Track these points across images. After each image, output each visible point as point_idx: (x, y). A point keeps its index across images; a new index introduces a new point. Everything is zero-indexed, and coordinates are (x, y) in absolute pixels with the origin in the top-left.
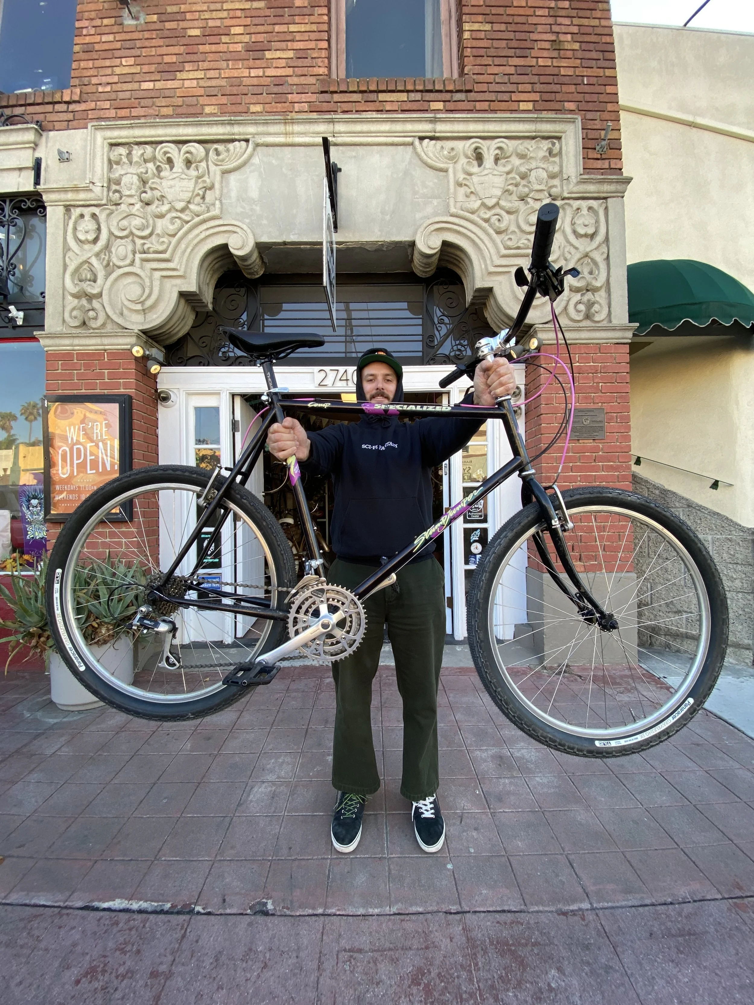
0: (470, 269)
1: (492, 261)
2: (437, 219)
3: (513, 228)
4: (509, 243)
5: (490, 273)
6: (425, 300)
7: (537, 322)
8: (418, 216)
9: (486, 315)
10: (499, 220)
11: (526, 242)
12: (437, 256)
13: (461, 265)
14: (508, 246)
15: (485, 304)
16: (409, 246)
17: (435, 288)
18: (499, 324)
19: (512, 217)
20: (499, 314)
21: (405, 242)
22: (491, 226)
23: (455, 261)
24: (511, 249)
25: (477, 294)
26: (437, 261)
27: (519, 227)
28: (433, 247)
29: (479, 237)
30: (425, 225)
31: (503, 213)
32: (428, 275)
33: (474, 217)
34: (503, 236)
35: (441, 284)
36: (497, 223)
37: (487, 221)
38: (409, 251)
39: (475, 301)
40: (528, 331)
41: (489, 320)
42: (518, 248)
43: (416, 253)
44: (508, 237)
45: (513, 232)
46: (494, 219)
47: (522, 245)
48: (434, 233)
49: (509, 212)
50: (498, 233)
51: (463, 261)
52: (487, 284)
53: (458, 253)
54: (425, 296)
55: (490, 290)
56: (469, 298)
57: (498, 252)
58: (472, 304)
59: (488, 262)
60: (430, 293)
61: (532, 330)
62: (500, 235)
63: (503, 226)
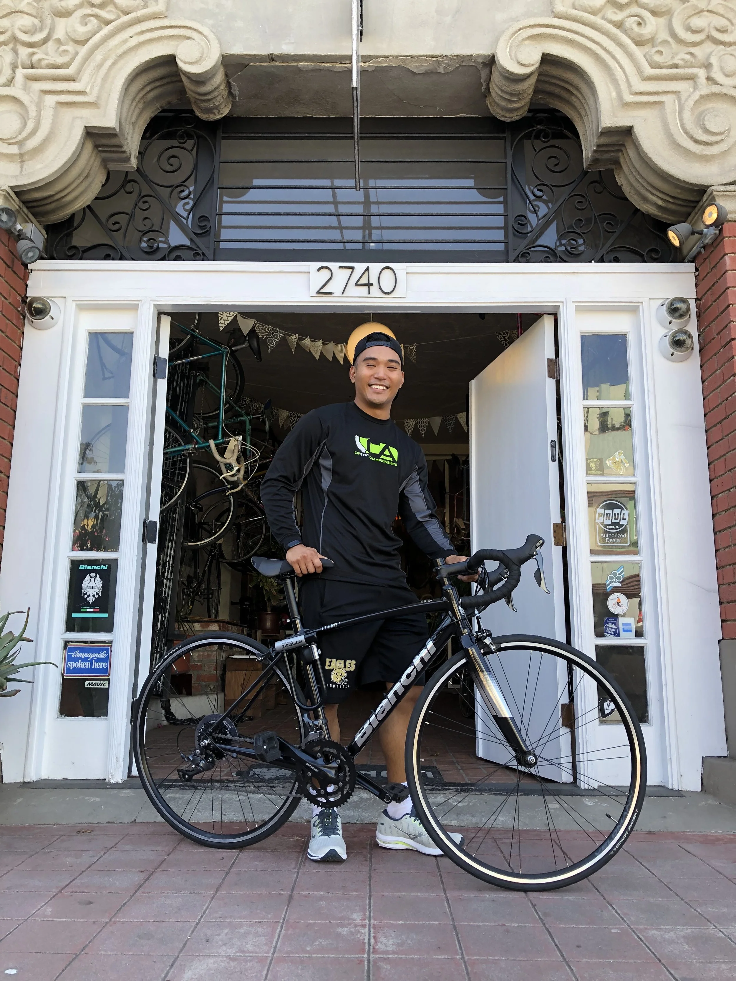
0: (591, 102)
1: (630, 86)
2: (532, 21)
3: (663, 35)
4: (657, 58)
5: (627, 105)
6: (509, 161)
7: (713, 183)
8: (500, 17)
9: (620, 180)
10: (639, 24)
11: (688, 57)
12: (533, 80)
13: (573, 99)
14: (656, 62)
15: (617, 162)
16: (485, 65)
17: (527, 143)
18: (644, 192)
19: (662, 21)
20: (646, 173)
21: (478, 56)
22: (625, 32)
23: (564, 94)
24: (661, 68)
25: (603, 140)
26: (531, 91)
27: (674, 35)
28: (526, 62)
29: (605, 50)
30: (512, 30)
31: (646, 14)
32: (515, 117)
33: (597, 20)
34: (646, 49)
35: (537, 137)
36: (636, 28)
37: (619, 25)
38: (484, 74)
39: (598, 156)
40: (698, 202)
41: (626, 189)
42: (676, 66)
43: (496, 77)
44: (655, 49)
45: (665, 42)
46: (631, 23)
47: (681, 63)
48: (527, 42)
49: (654, 13)
50: (639, 43)
51: (578, 89)
52: (622, 121)
53: (569, 76)
54: (510, 153)
55: (628, 131)
56: (588, 152)
57: (639, 71)
58: (595, 161)
59: (624, 86)
60: (518, 150)
61: (705, 198)
62: (642, 48)
63: (646, 31)
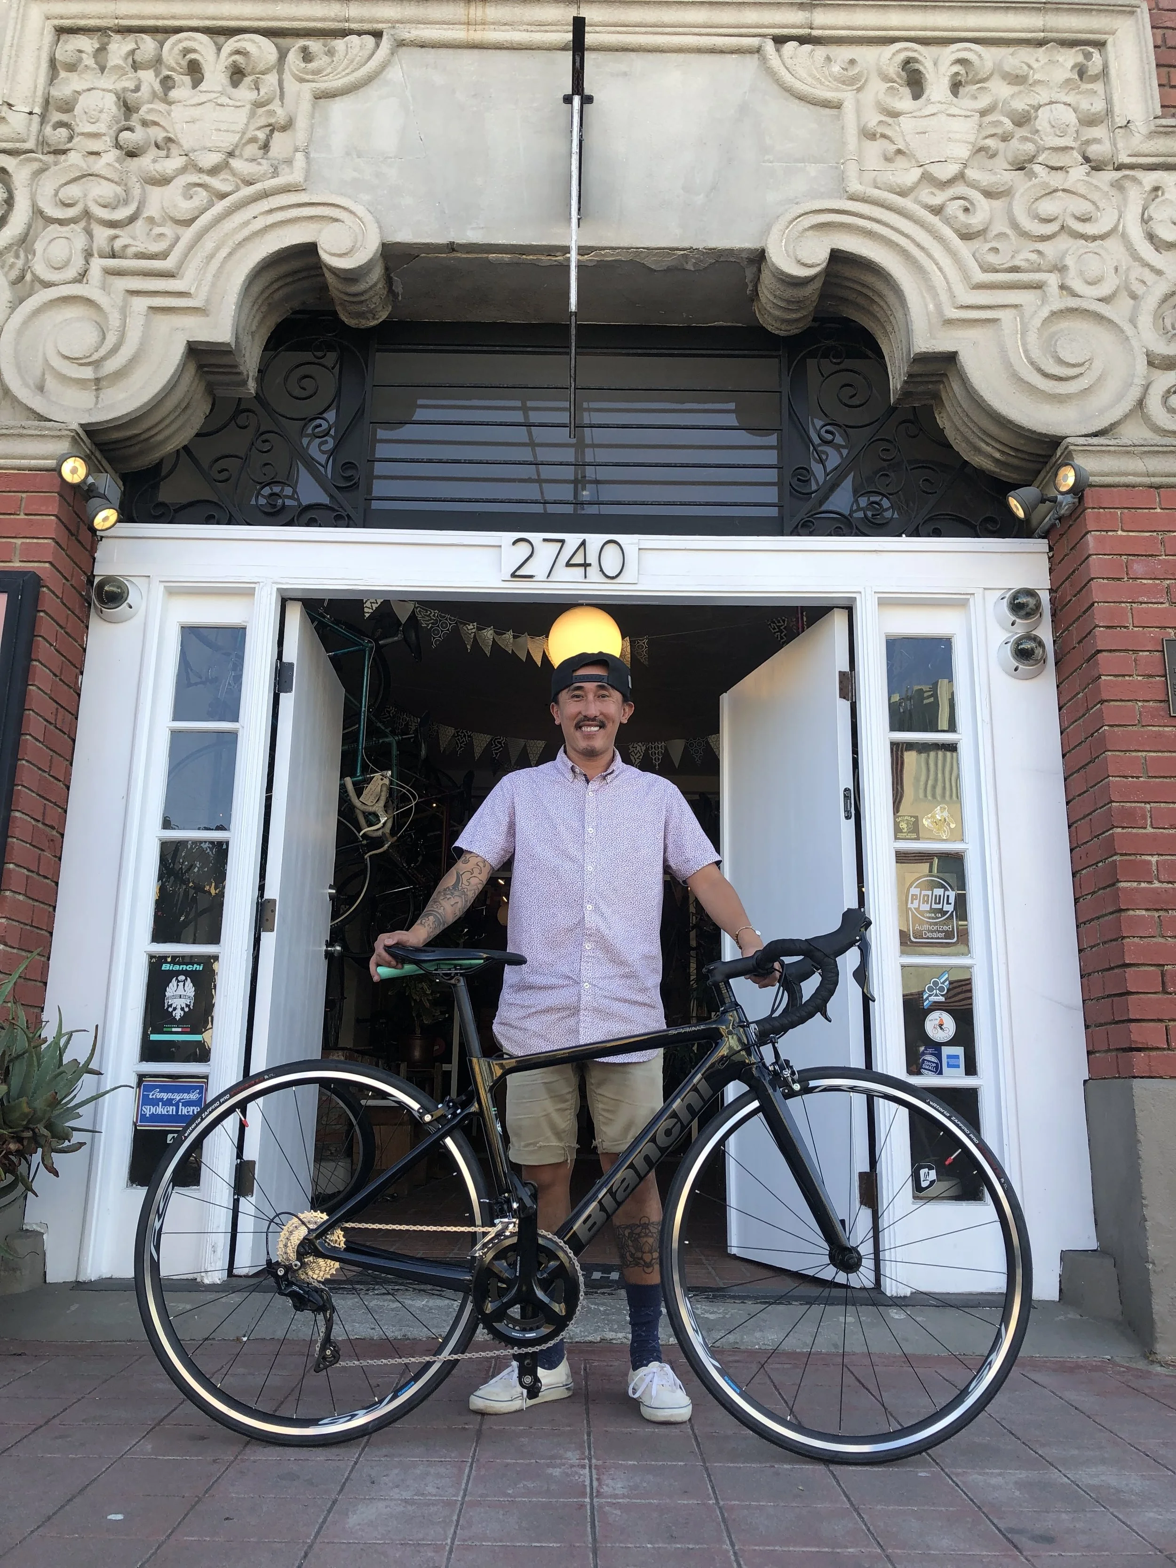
0: (899, 315)
1: (953, 297)
2: (818, 205)
3: (1000, 226)
4: (992, 259)
5: (949, 322)
6: (786, 389)
7: (1068, 433)
8: (772, 197)
9: (942, 421)
10: (966, 210)
11: (1034, 257)
12: (818, 284)
13: (875, 308)
14: (990, 264)
15: (937, 398)
16: (751, 261)
17: (811, 363)
18: (975, 440)
19: (997, 204)
20: (975, 415)
21: (742, 250)
22: (947, 222)
23: (861, 300)
24: (997, 271)
25: (917, 369)
26: (815, 297)
27: (1015, 225)
28: (809, 262)
29: (918, 245)
30: (789, 216)
31: (976, 196)
32: (794, 330)
33: (906, 202)
34: (976, 244)
35: (825, 356)
36: (962, 216)
37: (937, 211)
38: (749, 273)
39: (910, 388)
40: (1050, 456)
41: (951, 435)
42: (1017, 270)
43: (766, 278)
44: (988, 246)
45: (1001, 235)
46: (954, 208)
47: (1023, 264)
48: (810, 233)
49: (988, 194)
50: (966, 236)
51: (881, 296)
52: (942, 343)
53: (870, 279)
54: (786, 380)
55: (951, 358)
56: (896, 380)
57: (966, 276)
58: (906, 394)
59: (944, 297)
60: (798, 374)
61: (1058, 452)
62: (969, 243)
63: (976, 221)
